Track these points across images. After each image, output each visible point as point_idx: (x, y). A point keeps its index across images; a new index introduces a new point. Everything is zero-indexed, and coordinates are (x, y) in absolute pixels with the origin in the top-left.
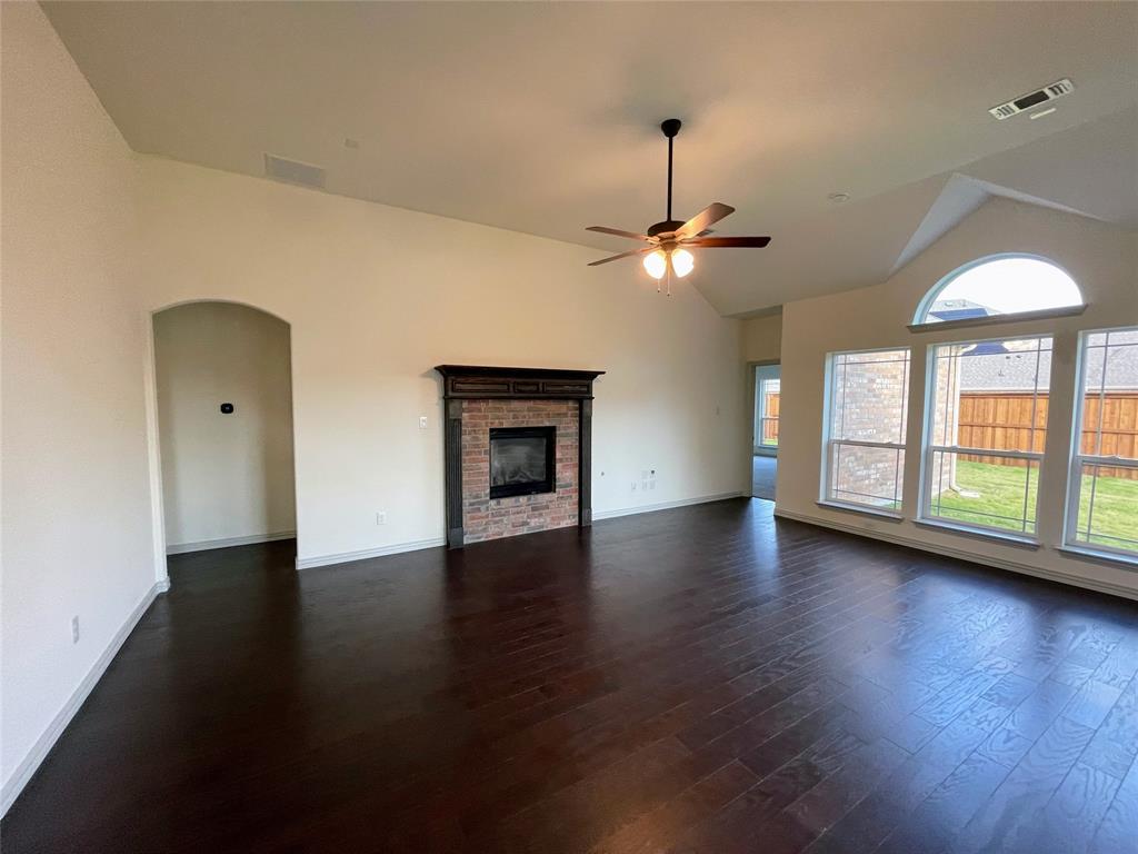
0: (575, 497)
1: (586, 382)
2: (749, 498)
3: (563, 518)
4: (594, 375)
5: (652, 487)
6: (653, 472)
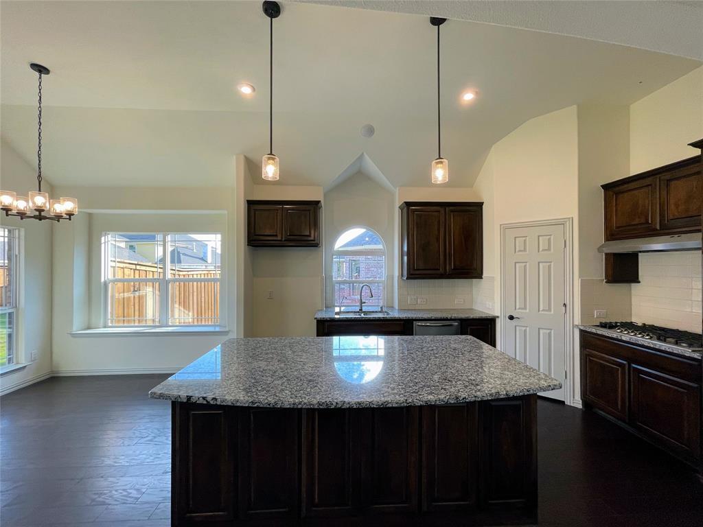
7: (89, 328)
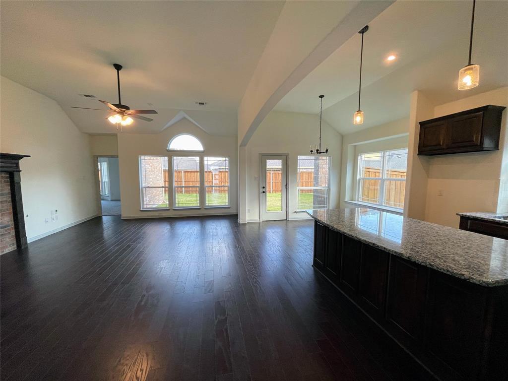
0: (13, 233)
1: (16, 161)
2: (101, 217)
3: (6, 247)
4: (21, 157)
5: (57, 219)
6: (56, 211)
7: (352, 200)
